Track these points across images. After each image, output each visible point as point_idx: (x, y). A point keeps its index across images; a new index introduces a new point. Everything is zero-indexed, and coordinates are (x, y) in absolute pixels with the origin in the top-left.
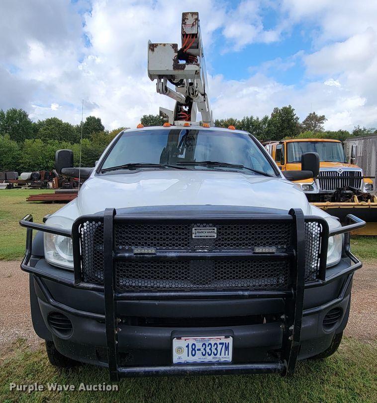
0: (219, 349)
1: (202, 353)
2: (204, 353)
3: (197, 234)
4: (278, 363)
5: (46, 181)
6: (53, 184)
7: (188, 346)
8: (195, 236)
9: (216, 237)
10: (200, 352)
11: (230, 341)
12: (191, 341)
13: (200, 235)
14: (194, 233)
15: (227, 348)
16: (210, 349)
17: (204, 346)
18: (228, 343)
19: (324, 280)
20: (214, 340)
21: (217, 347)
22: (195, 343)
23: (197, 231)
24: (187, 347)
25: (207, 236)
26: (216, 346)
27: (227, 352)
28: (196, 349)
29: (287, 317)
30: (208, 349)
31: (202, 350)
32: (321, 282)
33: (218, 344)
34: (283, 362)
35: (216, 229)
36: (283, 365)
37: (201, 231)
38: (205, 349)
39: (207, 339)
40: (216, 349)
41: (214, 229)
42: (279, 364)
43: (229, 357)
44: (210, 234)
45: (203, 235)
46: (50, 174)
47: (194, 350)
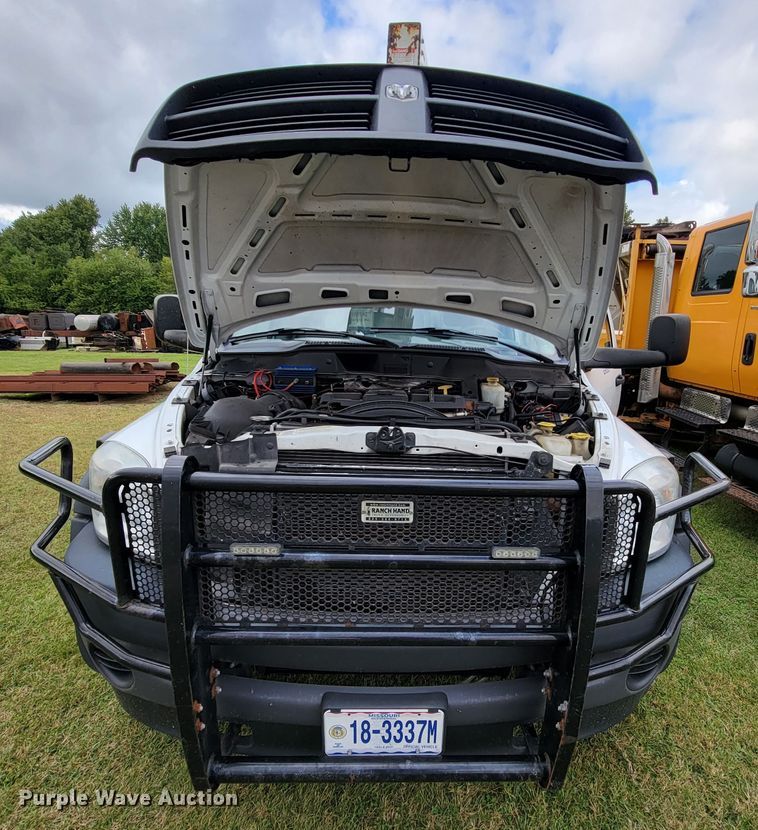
0: (417, 731)
1: (383, 737)
2: (387, 738)
3: (372, 515)
4: (533, 762)
5: (131, 333)
6: (143, 341)
7: (354, 725)
8: (367, 519)
9: (411, 520)
10: (379, 736)
11: (439, 717)
12: (360, 715)
13: (378, 515)
14: (364, 512)
15: (433, 729)
16: (399, 731)
17: (387, 725)
18: (436, 722)
19: (638, 608)
20: (406, 715)
21: (413, 728)
22: (369, 719)
23: (371, 508)
24: (351, 726)
25: (392, 519)
26: (410, 726)
27: (432, 737)
28: (371, 731)
29: (556, 674)
30: (394, 731)
31: (383, 732)
32: (629, 612)
33: (415, 723)
34: (544, 760)
35: (412, 504)
36: (542, 765)
37: (379, 508)
38: (388, 731)
39: (392, 713)
40: (411, 731)
41: (408, 505)
42: (535, 764)
43: (436, 746)
44: (399, 515)
45: (383, 515)
46: (140, 320)
47: (366, 732)
